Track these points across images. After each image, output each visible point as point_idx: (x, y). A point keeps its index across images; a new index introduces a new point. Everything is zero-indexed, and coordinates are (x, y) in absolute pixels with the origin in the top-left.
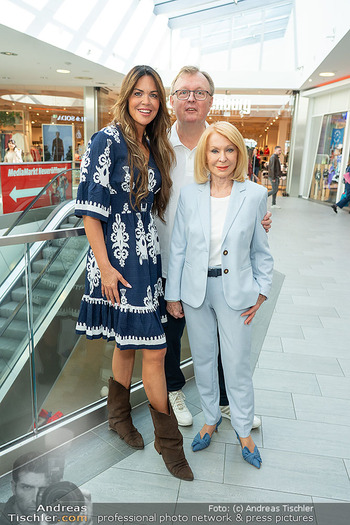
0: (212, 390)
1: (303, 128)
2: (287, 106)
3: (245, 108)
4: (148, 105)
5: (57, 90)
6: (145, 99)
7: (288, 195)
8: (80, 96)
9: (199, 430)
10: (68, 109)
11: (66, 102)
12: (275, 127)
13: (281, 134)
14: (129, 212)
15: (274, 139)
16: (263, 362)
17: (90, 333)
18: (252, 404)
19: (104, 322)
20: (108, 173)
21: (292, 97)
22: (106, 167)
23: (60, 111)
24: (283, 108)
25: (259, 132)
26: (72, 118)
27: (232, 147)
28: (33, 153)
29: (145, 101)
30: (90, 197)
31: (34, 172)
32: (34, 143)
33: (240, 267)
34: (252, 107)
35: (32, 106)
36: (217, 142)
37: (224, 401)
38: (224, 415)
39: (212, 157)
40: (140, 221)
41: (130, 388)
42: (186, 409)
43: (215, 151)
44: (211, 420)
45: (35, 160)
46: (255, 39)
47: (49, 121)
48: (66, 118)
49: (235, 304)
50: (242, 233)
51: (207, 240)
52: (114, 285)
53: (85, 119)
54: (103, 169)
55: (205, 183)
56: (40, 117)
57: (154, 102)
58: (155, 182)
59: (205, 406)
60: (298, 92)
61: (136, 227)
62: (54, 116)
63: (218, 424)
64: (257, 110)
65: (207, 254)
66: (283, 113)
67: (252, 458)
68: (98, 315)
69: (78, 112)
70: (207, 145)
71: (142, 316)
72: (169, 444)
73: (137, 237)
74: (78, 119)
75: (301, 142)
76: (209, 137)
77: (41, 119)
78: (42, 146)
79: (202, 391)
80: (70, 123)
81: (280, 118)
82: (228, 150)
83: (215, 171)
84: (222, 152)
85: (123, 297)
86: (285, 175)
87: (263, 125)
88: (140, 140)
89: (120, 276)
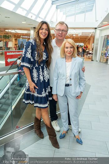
0: (66, 120)
1: (98, 40)
2: (93, 33)
3: (80, 33)
4: (45, 33)
5: (22, 28)
6: (44, 31)
7: (93, 61)
8: (29, 30)
9: (62, 132)
10: (26, 34)
11: (25, 32)
12: (89, 39)
13: (91, 41)
14: (37, 66)
15: (89, 43)
16: (83, 112)
17: (26, 102)
18: (78, 125)
19: (30, 99)
20: (30, 54)
21: (95, 30)
22: (30, 52)
23: (23, 35)
24: (92, 33)
25: (85, 41)
26: (27, 37)
27: (72, 47)
28: (15, 47)
29: (44, 32)
30: (25, 61)
31: (15, 53)
32: (15, 44)
33: (75, 84)
34: (82, 33)
35: (15, 33)
36: (68, 45)
37: (70, 124)
38: (70, 128)
39: (66, 50)
40: (41, 69)
41: (41, 119)
42: (58, 126)
43: (67, 48)
44: (66, 129)
45: (15, 50)
46: (83, 12)
47: (20, 38)
48: (25, 37)
49: (74, 95)
50: (76, 73)
51: (65, 76)
52: (33, 88)
53: (30, 37)
54: (29, 53)
55: (64, 58)
56: (17, 36)
57: (47, 32)
58: (46, 57)
59: (64, 125)
60: (96, 28)
61: (40, 71)
62: (22, 36)
63: (68, 131)
64: (84, 34)
65: (65, 80)
66: (92, 35)
67: (79, 142)
68: (28, 97)
69: (29, 35)
70: (65, 46)
71: (41, 98)
72: (52, 137)
73: (40, 74)
74: (29, 37)
75: (97, 44)
76: (65, 44)
77: (17, 37)
78: (18, 45)
79: (63, 121)
80: (26, 38)
81: (91, 36)
82: (71, 48)
83: (67, 54)
84: (69, 48)
85: (36, 92)
86: (92, 54)
87: (86, 39)
88: (42, 44)
89: (35, 85)
